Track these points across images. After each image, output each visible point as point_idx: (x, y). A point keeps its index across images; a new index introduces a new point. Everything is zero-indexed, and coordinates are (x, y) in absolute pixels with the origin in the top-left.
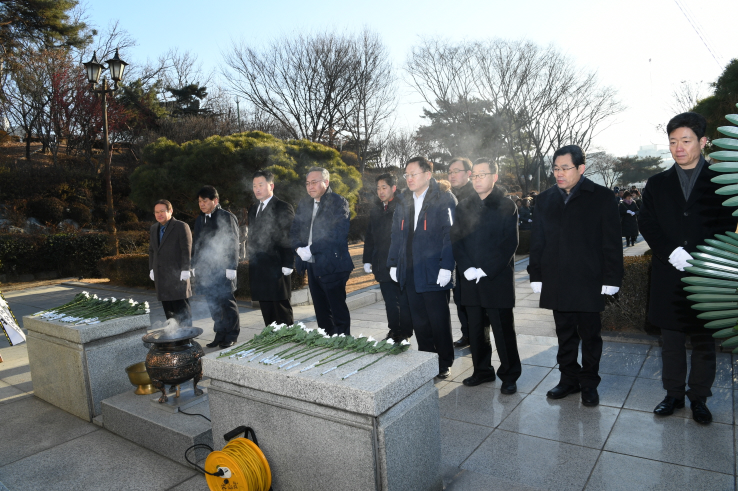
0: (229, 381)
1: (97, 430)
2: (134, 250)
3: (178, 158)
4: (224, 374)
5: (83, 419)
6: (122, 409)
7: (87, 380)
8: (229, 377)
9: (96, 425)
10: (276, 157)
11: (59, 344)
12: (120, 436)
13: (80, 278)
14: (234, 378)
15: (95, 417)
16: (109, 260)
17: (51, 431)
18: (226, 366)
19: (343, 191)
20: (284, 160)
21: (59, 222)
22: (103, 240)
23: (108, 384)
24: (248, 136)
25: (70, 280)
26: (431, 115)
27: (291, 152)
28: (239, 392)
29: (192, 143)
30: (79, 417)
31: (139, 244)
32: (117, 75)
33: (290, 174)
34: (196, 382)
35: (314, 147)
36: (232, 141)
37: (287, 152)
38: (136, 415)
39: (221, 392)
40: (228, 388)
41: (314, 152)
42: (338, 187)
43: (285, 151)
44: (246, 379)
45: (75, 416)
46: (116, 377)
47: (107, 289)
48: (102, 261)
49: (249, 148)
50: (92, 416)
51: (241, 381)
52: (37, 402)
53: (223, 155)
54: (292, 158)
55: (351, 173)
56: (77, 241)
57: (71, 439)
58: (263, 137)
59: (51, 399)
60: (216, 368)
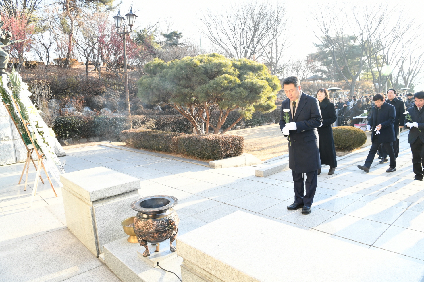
0: (201, 267)
1: (101, 266)
2: (140, 126)
3: (165, 71)
4: (196, 259)
5: (93, 254)
6: (116, 256)
7: (95, 228)
8: (201, 264)
9: (101, 261)
10: (226, 69)
11: (79, 198)
12: (115, 275)
13: (111, 142)
14: (206, 266)
15: (100, 254)
16: (125, 133)
17: (70, 262)
18: (197, 253)
19: (269, 92)
20: (231, 71)
21: (101, 109)
22: (124, 120)
23: (110, 231)
24: (208, 56)
25: (105, 143)
26: (317, 46)
27: (235, 66)
28: (210, 278)
29: (174, 62)
30: (90, 251)
31: (143, 122)
32: (131, 23)
33: (235, 81)
34: (172, 241)
35: (250, 63)
36: (199, 59)
37: (233, 66)
38: (126, 264)
39: (193, 273)
40: (199, 271)
41: (250, 66)
42: (266, 89)
43: (232, 65)
44: (218, 271)
45: (88, 249)
46: (115, 225)
47: (124, 149)
48: (122, 133)
49: (209, 63)
50: (99, 253)
51: (212, 270)
52: (68, 233)
53: (193, 68)
54: (236, 70)
55: (274, 80)
56: (110, 120)
57: (82, 272)
58: (217, 57)
59: (76, 234)
60: (189, 252)
